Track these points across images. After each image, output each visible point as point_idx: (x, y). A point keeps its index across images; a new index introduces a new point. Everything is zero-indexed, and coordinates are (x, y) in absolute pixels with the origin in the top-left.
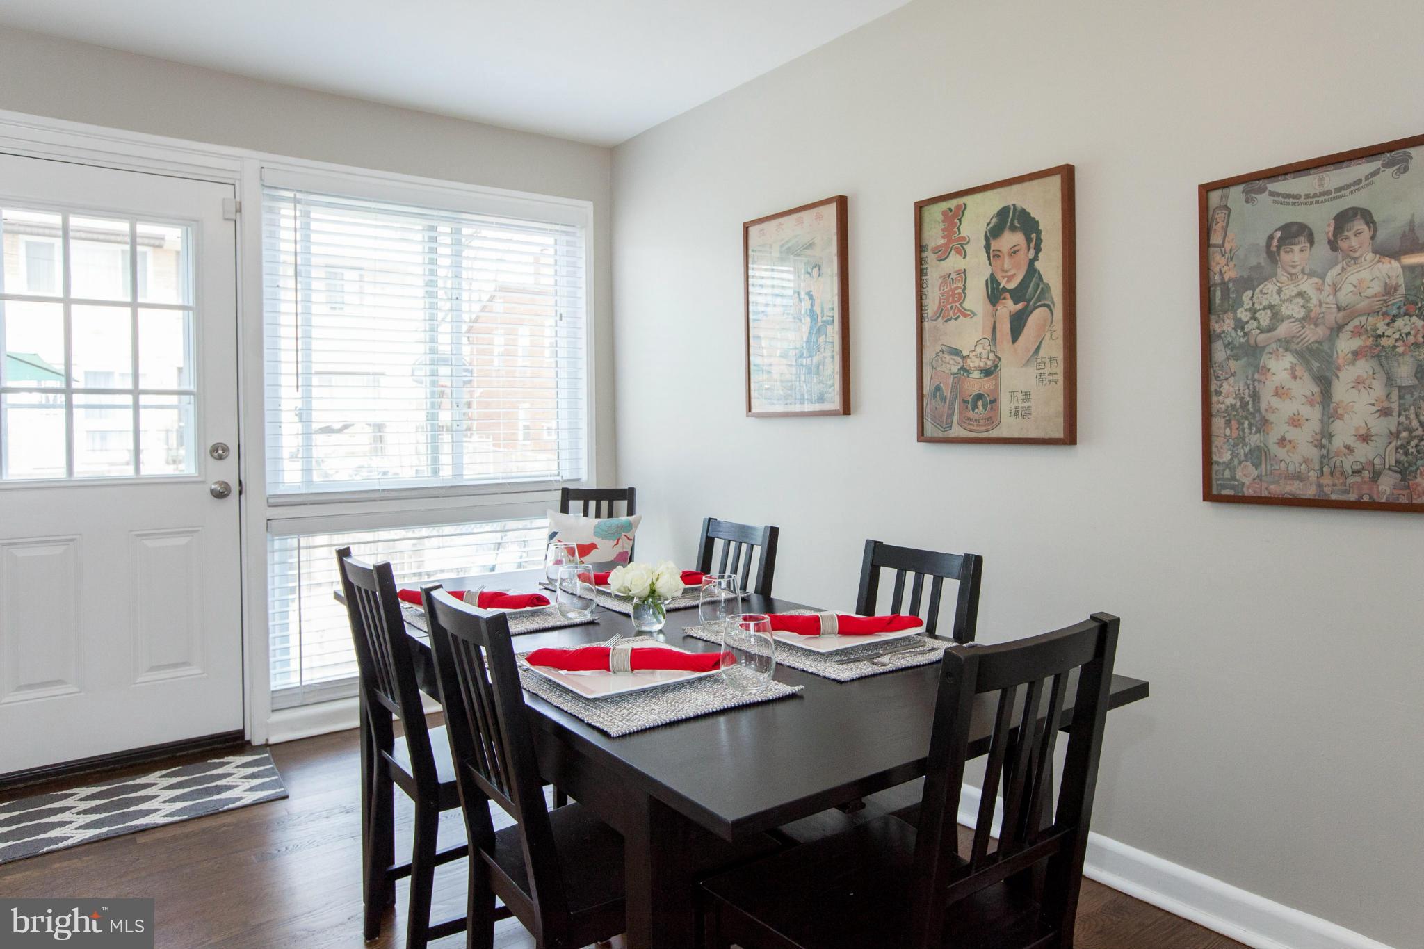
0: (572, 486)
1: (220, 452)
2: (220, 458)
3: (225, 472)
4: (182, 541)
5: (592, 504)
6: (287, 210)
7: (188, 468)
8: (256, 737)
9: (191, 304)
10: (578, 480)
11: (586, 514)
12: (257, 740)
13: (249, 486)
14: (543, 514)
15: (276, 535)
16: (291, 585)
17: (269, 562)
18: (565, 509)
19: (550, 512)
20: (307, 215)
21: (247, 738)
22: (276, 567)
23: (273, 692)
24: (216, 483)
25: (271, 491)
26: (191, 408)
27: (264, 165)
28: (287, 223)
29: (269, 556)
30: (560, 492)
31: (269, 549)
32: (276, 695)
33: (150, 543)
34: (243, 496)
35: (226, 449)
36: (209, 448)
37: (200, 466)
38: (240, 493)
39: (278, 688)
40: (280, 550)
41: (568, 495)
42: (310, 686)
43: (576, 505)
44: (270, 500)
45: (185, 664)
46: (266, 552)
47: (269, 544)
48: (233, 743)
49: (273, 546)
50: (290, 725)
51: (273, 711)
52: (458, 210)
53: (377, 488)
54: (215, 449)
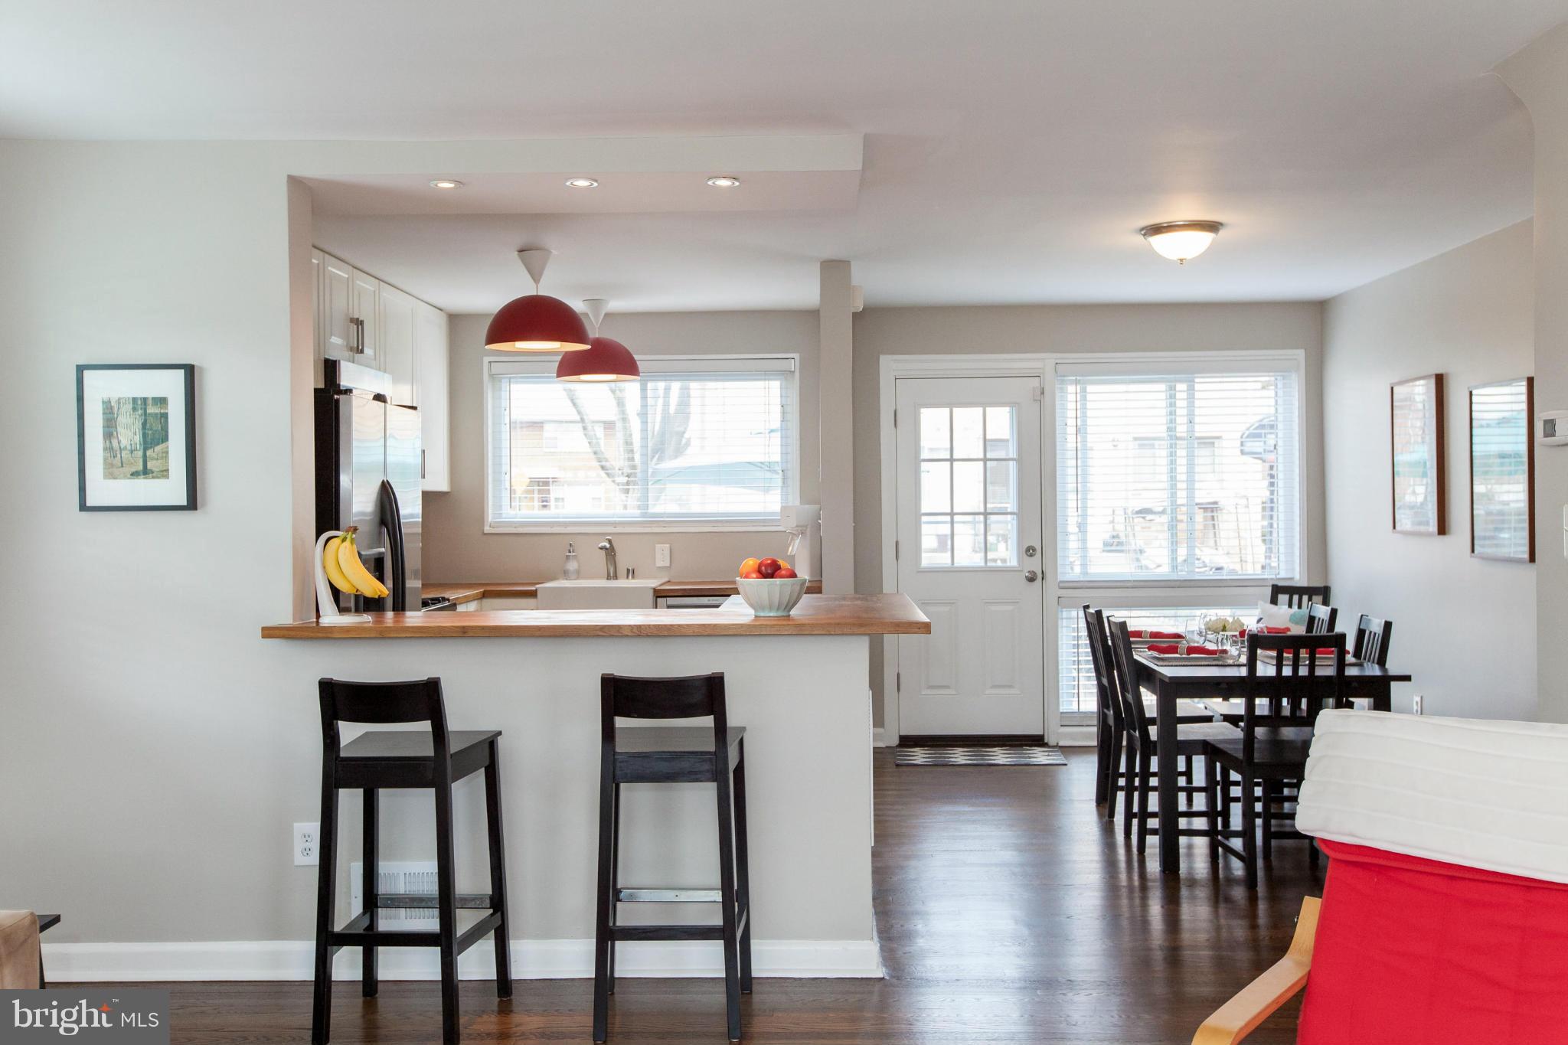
0: (1281, 584)
1: (1031, 551)
2: (1031, 555)
3: (1034, 565)
4: (1010, 608)
5: (1296, 598)
6: (1071, 389)
7: (1013, 562)
8: (1051, 739)
9: (1015, 457)
10: (1291, 579)
11: (1290, 606)
12: (1052, 742)
13: (1048, 575)
14: (1253, 605)
15: (1065, 608)
16: (1073, 626)
17: (1060, 626)
18: (1274, 601)
19: (1260, 603)
20: (1084, 390)
21: (1046, 741)
22: (1064, 629)
23: (1062, 713)
24: (1029, 572)
25: (1061, 578)
26: (1015, 522)
27: (1057, 361)
28: (1071, 397)
29: (1060, 622)
30: (1271, 588)
31: (1060, 616)
32: (1063, 715)
33: (994, 608)
34: (1044, 581)
35: (1034, 550)
36: (1024, 550)
37: (1020, 560)
38: (1043, 579)
39: (1065, 711)
40: (1067, 618)
41: (1277, 590)
42: (1085, 713)
43: (1283, 598)
44: (1061, 585)
45: (1010, 687)
46: (1057, 618)
47: (1060, 613)
48: (1038, 741)
49: (1062, 615)
50: (1072, 736)
51: (1062, 726)
52: (1190, 372)
53: (1130, 579)
54: (1028, 549)
